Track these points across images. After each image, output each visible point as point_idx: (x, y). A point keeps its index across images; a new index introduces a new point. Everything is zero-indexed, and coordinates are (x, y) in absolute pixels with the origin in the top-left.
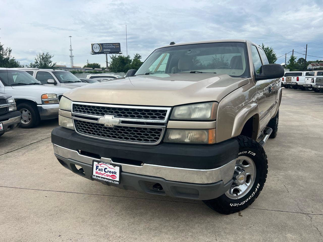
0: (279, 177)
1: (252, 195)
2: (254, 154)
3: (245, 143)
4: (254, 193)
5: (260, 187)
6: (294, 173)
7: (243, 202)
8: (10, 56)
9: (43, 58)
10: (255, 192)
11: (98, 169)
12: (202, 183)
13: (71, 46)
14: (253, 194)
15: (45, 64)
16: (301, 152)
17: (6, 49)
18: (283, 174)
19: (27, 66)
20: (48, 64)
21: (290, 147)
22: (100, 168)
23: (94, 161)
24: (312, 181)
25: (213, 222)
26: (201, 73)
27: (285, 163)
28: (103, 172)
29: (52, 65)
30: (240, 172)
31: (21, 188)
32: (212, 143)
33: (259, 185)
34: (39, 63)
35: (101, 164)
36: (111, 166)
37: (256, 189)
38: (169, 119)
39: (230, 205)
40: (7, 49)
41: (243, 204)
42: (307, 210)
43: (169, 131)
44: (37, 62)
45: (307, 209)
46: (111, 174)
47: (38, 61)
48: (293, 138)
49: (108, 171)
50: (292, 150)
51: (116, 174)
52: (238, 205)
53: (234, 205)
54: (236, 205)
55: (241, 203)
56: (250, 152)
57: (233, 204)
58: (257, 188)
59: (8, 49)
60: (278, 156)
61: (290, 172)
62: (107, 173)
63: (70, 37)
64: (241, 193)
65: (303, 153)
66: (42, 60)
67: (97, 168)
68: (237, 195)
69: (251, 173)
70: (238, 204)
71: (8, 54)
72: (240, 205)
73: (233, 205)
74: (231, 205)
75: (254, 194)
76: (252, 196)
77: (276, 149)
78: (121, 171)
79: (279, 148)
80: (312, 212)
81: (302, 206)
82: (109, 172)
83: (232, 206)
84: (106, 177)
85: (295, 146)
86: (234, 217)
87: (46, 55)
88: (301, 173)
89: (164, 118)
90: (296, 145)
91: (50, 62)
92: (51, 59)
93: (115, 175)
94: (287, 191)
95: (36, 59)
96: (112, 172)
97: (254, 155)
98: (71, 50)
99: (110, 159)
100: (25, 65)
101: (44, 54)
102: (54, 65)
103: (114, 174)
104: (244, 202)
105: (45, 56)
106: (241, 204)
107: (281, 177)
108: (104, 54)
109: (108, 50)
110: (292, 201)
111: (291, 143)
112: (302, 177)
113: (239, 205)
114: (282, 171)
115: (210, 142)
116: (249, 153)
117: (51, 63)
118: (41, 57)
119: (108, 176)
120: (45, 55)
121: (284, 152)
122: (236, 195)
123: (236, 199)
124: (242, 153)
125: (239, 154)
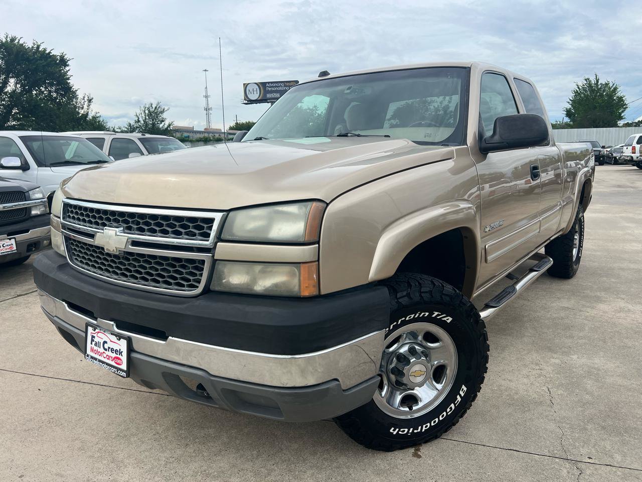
0: (546, 368)
1: (448, 410)
2: (448, 319)
3: (423, 295)
4: (452, 406)
5: (467, 393)
6: (583, 360)
7: (424, 426)
8: (90, 111)
9: (150, 114)
10: (455, 405)
11: (94, 343)
12: (282, 386)
13: (206, 88)
14: (451, 408)
15: (153, 124)
16: (619, 312)
17: (82, 98)
18: (557, 361)
19: (120, 128)
20: (158, 124)
21: (598, 300)
22: (96, 339)
23: (88, 325)
24: (620, 381)
25: (348, 467)
26: (359, 136)
27: (571, 337)
28: (102, 350)
29: (166, 126)
30: (414, 359)
31: (4, 369)
32: (307, 294)
33: (465, 389)
34: (142, 122)
35: (98, 332)
36: (114, 338)
37: (458, 397)
38: (219, 239)
39: (391, 431)
40: (84, 97)
41: (423, 430)
42: (580, 452)
43: (219, 266)
44: (139, 121)
45: (581, 449)
46: (114, 355)
47: (140, 119)
48: (613, 280)
49: (109, 348)
50: (602, 306)
51: (122, 356)
52: (410, 431)
53: (400, 433)
54: (405, 432)
55: (420, 427)
56: (436, 313)
57: (397, 430)
58: (460, 396)
59: (86, 96)
60: (562, 318)
61: (575, 357)
62: (107, 353)
63: (205, 70)
64: (421, 405)
65: (622, 315)
66: (147, 118)
67: (92, 341)
68: (411, 408)
69: (446, 362)
70: (411, 429)
71: (85, 107)
72: (415, 431)
73: (399, 431)
74: (394, 430)
75: (453, 408)
76: (447, 413)
77: (565, 303)
78: (130, 349)
79: (573, 302)
80: (590, 458)
81: (571, 440)
82: (110, 350)
83: (395, 433)
84: (106, 360)
85: (611, 299)
86: (402, 459)
87: (156, 108)
88: (598, 361)
89: (208, 235)
90: (615, 296)
91: (163, 121)
92: (164, 115)
93: (120, 357)
94: (549, 402)
95: (138, 115)
96: (116, 350)
97: (449, 321)
98: (207, 97)
99: (112, 323)
100: (117, 127)
101: (152, 104)
102: (169, 125)
103: (118, 356)
104: (426, 427)
105: (153, 110)
106: (419, 430)
107: (550, 369)
108: (268, 102)
109: (275, 94)
110: (552, 426)
111: (606, 290)
112: (599, 370)
113: (413, 431)
114: (555, 356)
115: (306, 293)
116: (434, 316)
117: (163, 123)
118: (147, 112)
119: (109, 357)
120: (154, 107)
121: (581, 311)
122: (407, 409)
123: (409, 417)
124: (416, 316)
125: (407, 319)
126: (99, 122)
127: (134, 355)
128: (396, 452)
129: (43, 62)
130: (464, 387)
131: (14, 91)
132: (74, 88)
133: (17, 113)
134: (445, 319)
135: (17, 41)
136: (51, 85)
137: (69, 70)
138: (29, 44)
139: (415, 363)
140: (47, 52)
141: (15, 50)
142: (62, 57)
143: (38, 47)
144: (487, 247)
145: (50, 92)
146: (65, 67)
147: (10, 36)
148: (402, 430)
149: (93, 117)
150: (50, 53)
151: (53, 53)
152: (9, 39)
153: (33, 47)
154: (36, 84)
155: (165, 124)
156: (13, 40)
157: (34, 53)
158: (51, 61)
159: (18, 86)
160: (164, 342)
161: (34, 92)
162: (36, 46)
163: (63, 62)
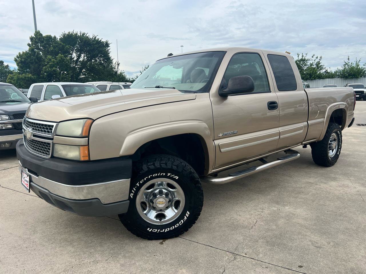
0: (266, 211)
1: (180, 223)
2: (176, 177)
3: (162, 165)
4: (182, 221)
5: (190, 215)
6: (291, 210)
7: (166, 229)
8: (118, 70)
10: (183, 221)
11: (23, 178)
14: (181, 222)
18: (275, 209)
27: (296, 197)
28: (24, 181)
32: (83, 160)
33: (189, 213)
35: (24, 173)
36: (27, 176)
37: (185, 217)
38: (55, 134)
39: (148, 229)
40: (115, 63)
41: (166, 231)
42: (243, 251)
43: (55, 146)
45: (245, 249)
52: (159, 231)
53: (153, 231)
54: (156, 231)
55: (164, 230)
56: (169, 174)
57: (151, 229)
58: (186, 216)
61: (287, 208)
64: (167, 219)
68: (161, 220)
71: (116, 68)
72: (161, 231)
73: (152, 230)
74: (150, 229)
75: (183, 222)
76: (179, 224)
78: (31, 181)
80: (246, 254)
81: (244, 245)
82: (26, 181)
83: (150, 231)
85: (343, 179)
86: (154, 245)
90: (347, 178)
93: (28, 183)
94: (250, 227)
95: (141, 71)
97: (177, 178)
99: (27, 169)
100: (131, 78)
106: (163, 231)
107: (268, 212)
110: (240, 238)
113: (160, 231)
114: (277, 206)
116: (168, 175)
119: (25, 184)
122: (159, 220)
123: (160, 224)
124: (159, 175)
125: (154, 176)
126: (123, 75)
127: (32, 183)
128: (153, 241)
129: (97, 46)
130: (188, 212)
131: (83, 60)
132: (112, 58)
133: (85, 72)
134: (175, 177)
135: (85, 35)
136: (101, 56)
137: (110, 49)
138: (91, 37)
139: (159, 198)
140: (99, 40)
141: (84, 40)
142: (107, 43)
143: (95, 38)
144: (220, 144)
145: (100, 61)
146: (108, 47)
147: (82, 33)
148: (154, 230)
149: (121, 73)
150: (101, 40)
151: (102, 40)
152: (81, 34)
153: (93, 38)
154: (94, 57)
155: (155, 77)
156: (83, 34)
157: (93, 41)
158: (101, 45)
159: (85, 58)
160: (38, 178)
161: (93, 61)
162: (94, 37)
163: (107, 45)
